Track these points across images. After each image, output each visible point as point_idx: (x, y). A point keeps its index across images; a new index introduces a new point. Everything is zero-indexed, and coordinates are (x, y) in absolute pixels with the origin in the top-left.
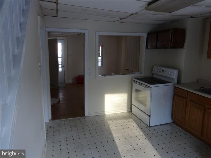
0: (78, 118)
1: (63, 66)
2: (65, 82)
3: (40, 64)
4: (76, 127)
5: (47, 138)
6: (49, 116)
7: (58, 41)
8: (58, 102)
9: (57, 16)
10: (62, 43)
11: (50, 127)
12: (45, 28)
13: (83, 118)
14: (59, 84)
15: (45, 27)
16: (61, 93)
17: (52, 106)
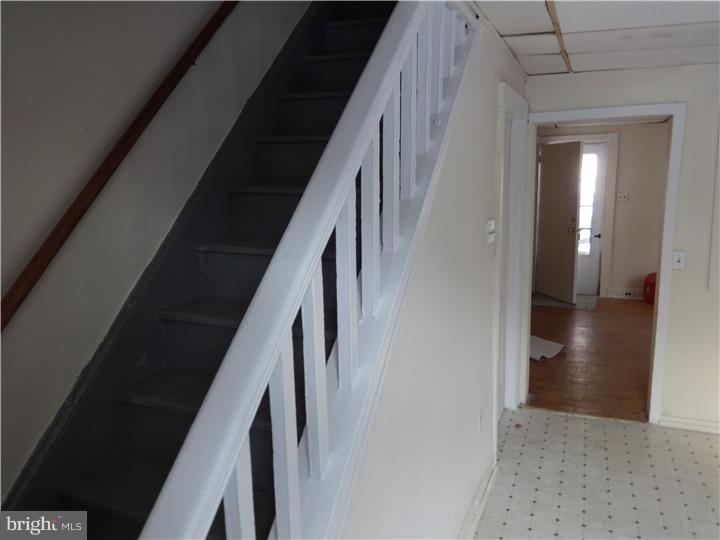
0: (622, 421)
1: (596, 236)
2: (598, 294)
3: (493, 227)
4: (606, 449)
5: (498, 455)
6: (518, 390)
7: (584, 148)
8: (559, 354)
9: (569, 70)
10: (598, 154)
11: (518, 426)
12: (529, 112)
13: (639, 425)
14: (575, 295)
15: (526, 111)
16: (582, 329)
17: (532, 361)
